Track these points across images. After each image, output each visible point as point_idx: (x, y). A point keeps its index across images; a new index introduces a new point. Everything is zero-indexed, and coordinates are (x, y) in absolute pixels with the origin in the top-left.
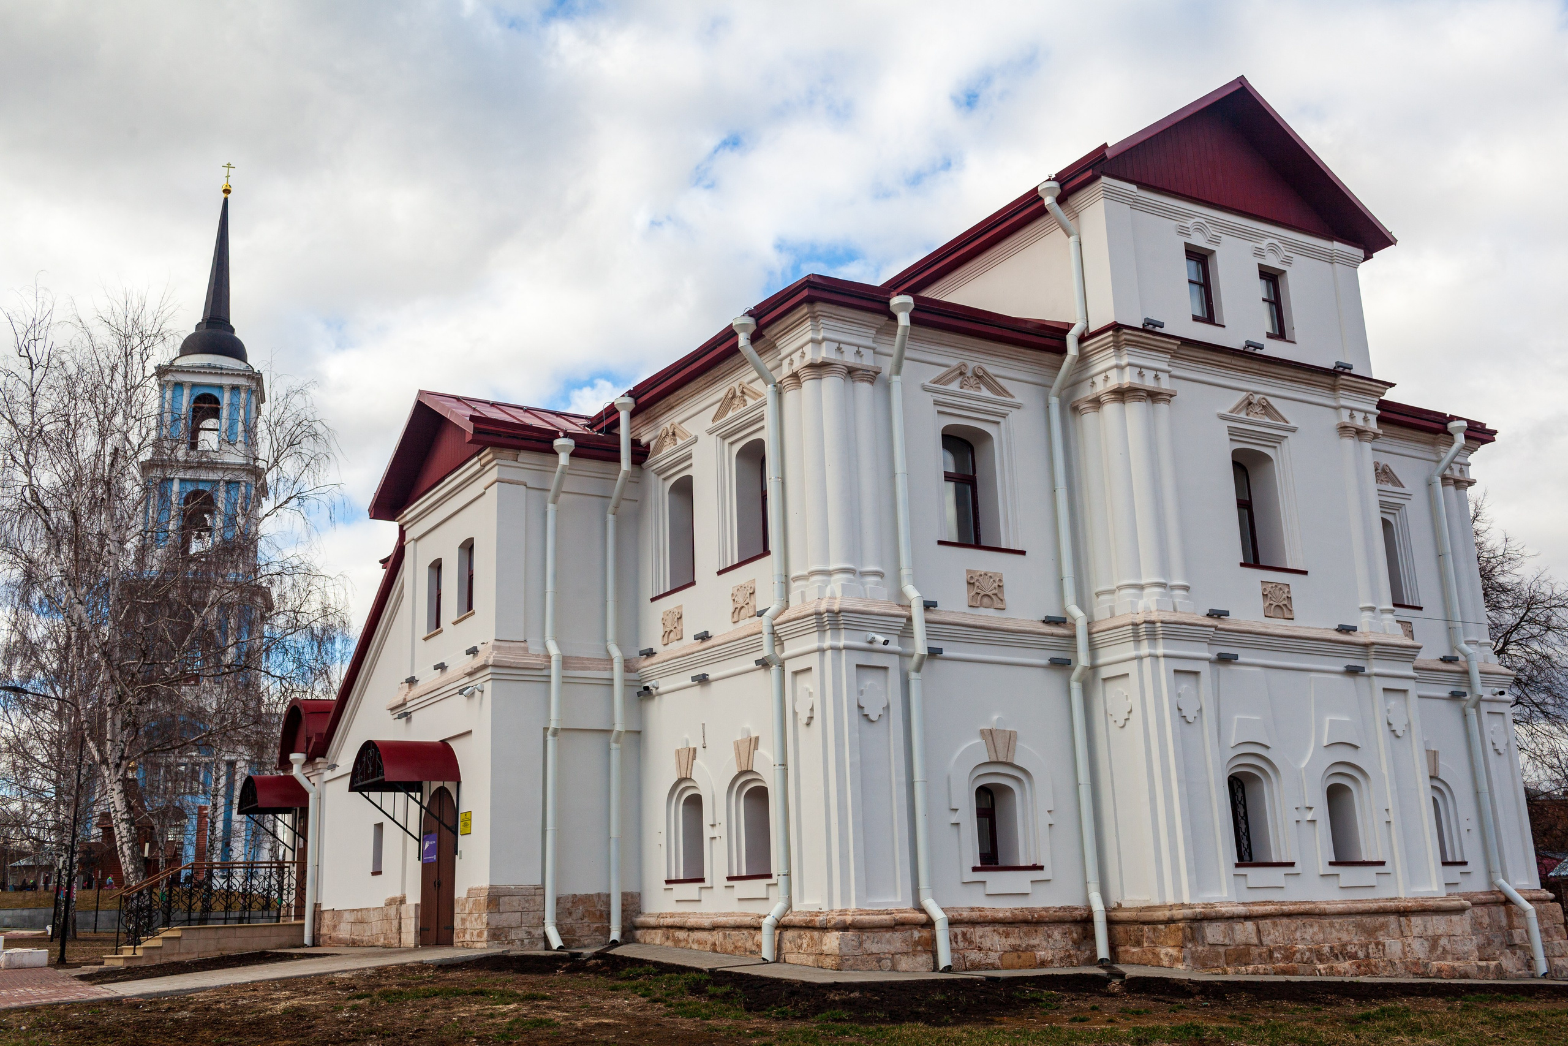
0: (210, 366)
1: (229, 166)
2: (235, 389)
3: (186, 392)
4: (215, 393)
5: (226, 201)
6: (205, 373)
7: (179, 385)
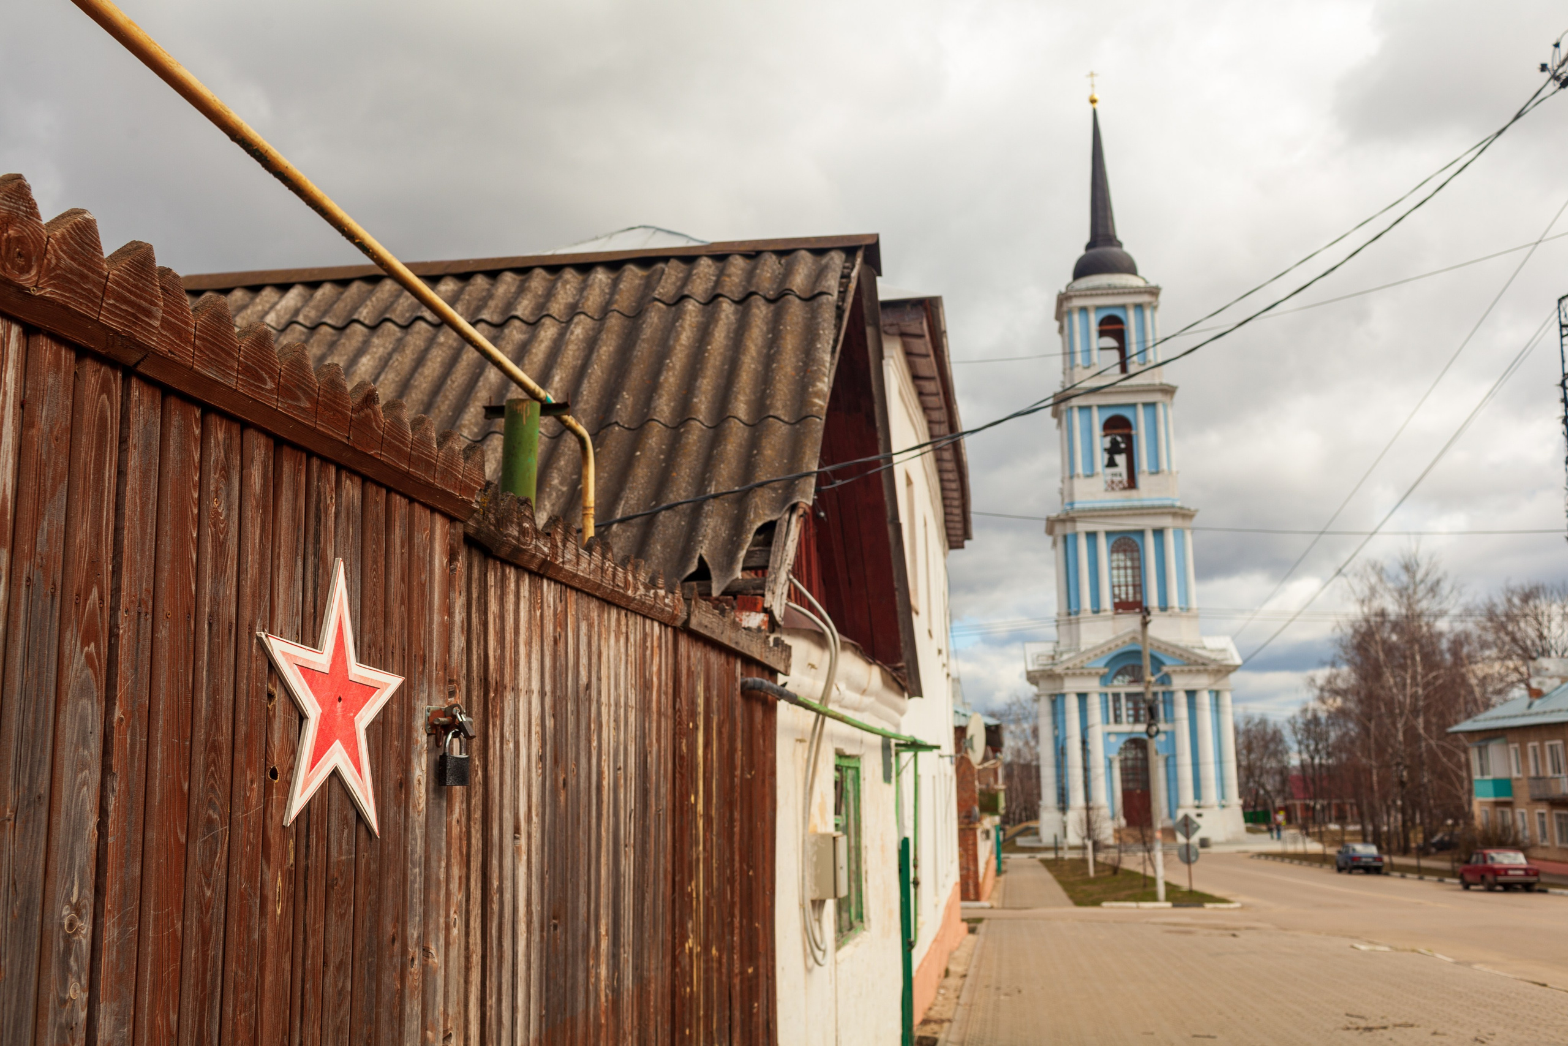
1: (1092, 75)
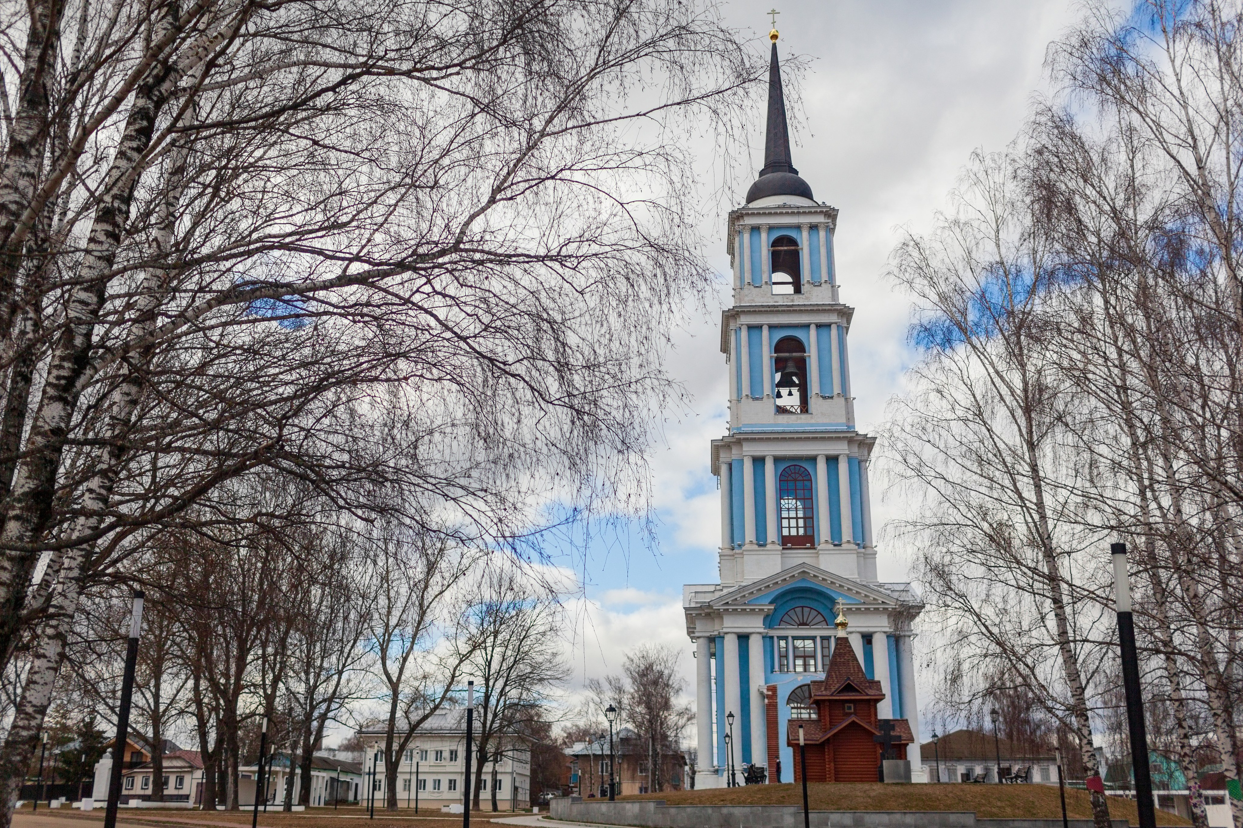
0: (784, 206)
2: (813, 227)
3: (764, 235)
4: (793, 234)
5: (774, 47)
6: (781, 213)
7: (755, 229)
